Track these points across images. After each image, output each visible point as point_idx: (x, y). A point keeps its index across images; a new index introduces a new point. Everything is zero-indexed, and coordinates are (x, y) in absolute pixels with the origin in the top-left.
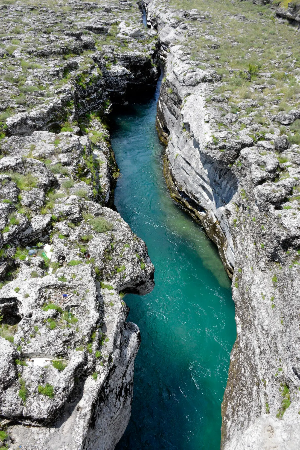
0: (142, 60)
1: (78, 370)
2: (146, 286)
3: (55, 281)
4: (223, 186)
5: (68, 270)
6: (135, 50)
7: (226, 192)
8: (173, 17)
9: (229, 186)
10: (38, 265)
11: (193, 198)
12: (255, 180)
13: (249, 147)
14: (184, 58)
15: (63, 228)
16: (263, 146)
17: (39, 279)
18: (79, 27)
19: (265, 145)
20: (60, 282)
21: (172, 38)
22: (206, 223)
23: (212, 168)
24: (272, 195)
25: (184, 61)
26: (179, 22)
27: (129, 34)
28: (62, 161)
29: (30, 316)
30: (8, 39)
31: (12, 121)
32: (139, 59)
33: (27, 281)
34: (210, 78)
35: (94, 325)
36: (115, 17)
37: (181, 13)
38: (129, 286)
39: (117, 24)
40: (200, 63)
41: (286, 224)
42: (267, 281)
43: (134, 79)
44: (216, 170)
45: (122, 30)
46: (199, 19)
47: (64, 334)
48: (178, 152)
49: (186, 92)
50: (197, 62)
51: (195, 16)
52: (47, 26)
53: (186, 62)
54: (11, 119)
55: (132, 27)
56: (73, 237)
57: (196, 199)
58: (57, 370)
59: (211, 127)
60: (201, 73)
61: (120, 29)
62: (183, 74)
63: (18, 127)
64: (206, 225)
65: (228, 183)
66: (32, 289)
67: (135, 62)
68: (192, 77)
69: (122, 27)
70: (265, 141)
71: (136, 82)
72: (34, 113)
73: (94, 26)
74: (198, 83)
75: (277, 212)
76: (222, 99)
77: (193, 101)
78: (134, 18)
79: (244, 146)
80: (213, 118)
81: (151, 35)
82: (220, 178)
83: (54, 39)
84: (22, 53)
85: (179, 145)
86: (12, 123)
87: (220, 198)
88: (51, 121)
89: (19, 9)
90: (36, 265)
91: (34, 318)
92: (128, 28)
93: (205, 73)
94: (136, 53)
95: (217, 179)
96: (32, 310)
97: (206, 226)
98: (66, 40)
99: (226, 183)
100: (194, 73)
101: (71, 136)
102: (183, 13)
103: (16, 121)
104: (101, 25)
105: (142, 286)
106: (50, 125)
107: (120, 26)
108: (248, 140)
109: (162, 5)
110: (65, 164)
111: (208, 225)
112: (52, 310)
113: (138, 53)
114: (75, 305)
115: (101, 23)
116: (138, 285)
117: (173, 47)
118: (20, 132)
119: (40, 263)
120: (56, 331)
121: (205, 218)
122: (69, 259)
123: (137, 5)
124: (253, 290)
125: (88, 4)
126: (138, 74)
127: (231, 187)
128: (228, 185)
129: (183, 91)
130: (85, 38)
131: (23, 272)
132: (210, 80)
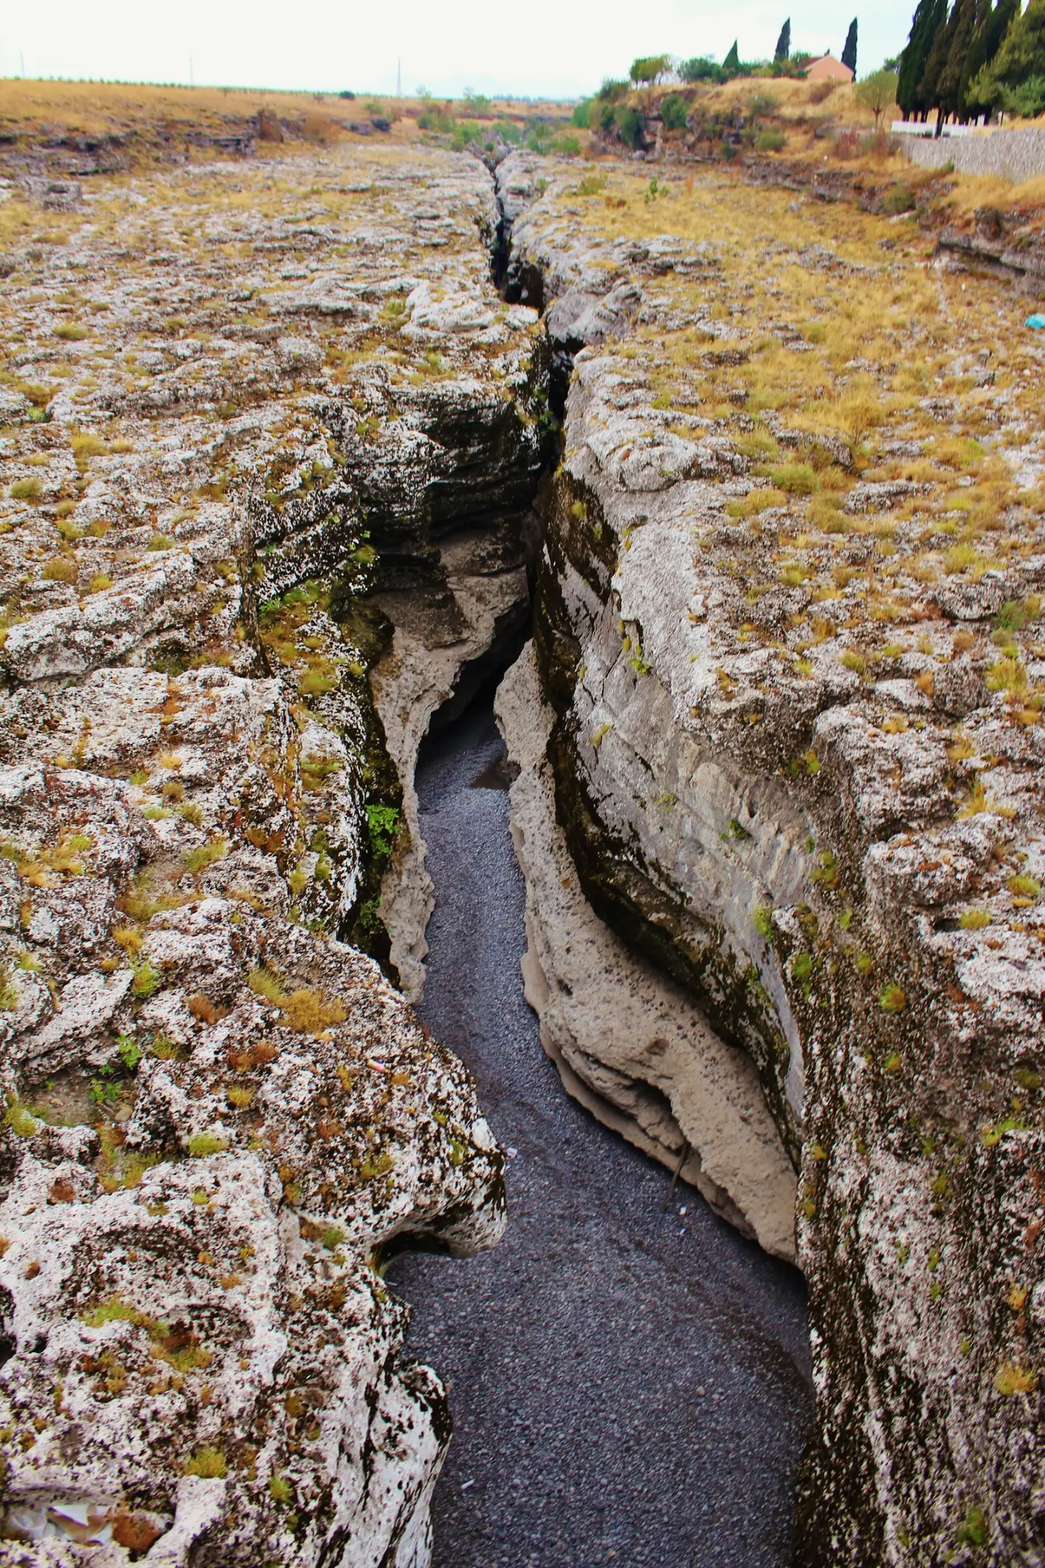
0: (483, 407)
1: (202, 1551)
2: (473, 1225)
3: (132, 1216)
4: (763, 841)
5: (183, 1174)
6: (462, 376)
7: (775, 865)
8: (589, 266)
9: (783, 840)
10: (75, 1154)
11: (663, 887)
12: (867, 822)
13: (844, 704)
14: (626, 398)
15: (174, 1019)
16: (895, 700)
17: (78, 1208)
18: (274, 310)
19: (903, 697)
20: (148, 1221)
21: (591, 329)
22: (713, 974)
23: (722, 779)
24: (920, 878)
25: (621, 408)
26: (613, 279)
27: (440, 324)
28: (185, 772)
29: (42, 1342)
30: (37, 361)
31: (26, 637)
32: (474, 404)
33: (37, 1216)
34: (712, 465)
35: (268, 1380)
36: (397, 272)
37: (617, 250)
38: (409, 1227)
39: (402, 292)
40: (678, 414)
41: (971, 983)
42: (913, 1193)
43: (457, 469)
44: (736, 787)
45: (415, 314)
46: (679, 269)
47: (155, 1413)
48: (609, 721)
49: (629, 514)
50: (669, 415)
51: (666, 259)
52: (170, 310)
53: (628, 411)
54: (22, 632)
55: (451, 304)
56: (205, 1053)
57: (673, 889)
58: (126, 1551)
59: (712, 635)
60: (682, 451)
61: (413, 307)
62: (620, 452)
63: (43, 659)
64: (712, 981)
65: (779, 831)
66: (51, 1245)
67: (461, 412)
68: (649, 464)
69: (418, 302)
70: (903, 683)
71: (465, 476)
72: (99, 607)
73: (327, 303)
74: (671, 483)
75: (940, 940)
76: (751, 535)
77: (651, 546)
78: (463, 270)
79: (829, 699)
80: (721, 605)
81: (517, 323)
82: (752, 814)
83: (187, 353)
84: (76, 403)
85: (609, 695)
86: (25, 643)
87: (756, 883)
88: (158, 630)
89: (80, 259)
90: (70, 1157)
91: (50, 1353)
92: (436, 306)
93: (692, 448)
94: (462, 384)
95: (743, 816)
96: (47, 1325)
97: (714, 986)
98: (227, 355)
99: (772, 830)
100: (657, 451)
101: (221, 683)
102: (627, 249)
103: (37, 636)
104: (349, 299)
105: (458, 1226)
106: (154, 642)
107: (411, 299)
108: (841, 680)
109: (553, 226)
110: (195, 783)
111: (718, 982)
112: (116, 1324)
113: (471, 385)
114: (201, 1302)
115: (348, 294)
116: (440, 1222)
117: (588, 364)
118: (50, 672)
119: (85, 1148)
120: (129, 1401)
121: (709, 955)
122: (190, 1130)
123: (475, 227)
124: (864, 1229)
125: (311, 233)
126: (472, 450)
127: (791, 843)
128: (781, 838)
129: (619, 512)
130: (292, 345)
131: (25, 1181)
132: (710, 471)
